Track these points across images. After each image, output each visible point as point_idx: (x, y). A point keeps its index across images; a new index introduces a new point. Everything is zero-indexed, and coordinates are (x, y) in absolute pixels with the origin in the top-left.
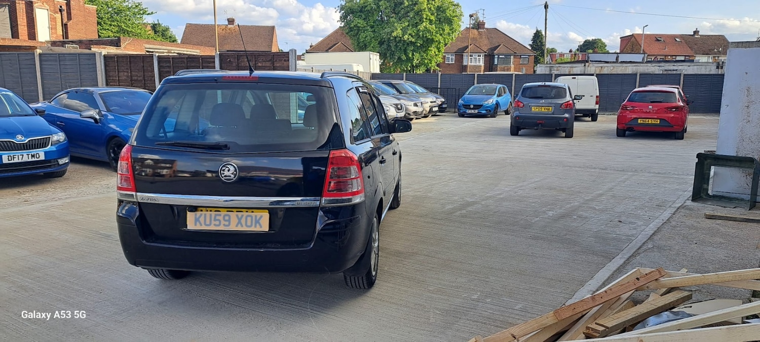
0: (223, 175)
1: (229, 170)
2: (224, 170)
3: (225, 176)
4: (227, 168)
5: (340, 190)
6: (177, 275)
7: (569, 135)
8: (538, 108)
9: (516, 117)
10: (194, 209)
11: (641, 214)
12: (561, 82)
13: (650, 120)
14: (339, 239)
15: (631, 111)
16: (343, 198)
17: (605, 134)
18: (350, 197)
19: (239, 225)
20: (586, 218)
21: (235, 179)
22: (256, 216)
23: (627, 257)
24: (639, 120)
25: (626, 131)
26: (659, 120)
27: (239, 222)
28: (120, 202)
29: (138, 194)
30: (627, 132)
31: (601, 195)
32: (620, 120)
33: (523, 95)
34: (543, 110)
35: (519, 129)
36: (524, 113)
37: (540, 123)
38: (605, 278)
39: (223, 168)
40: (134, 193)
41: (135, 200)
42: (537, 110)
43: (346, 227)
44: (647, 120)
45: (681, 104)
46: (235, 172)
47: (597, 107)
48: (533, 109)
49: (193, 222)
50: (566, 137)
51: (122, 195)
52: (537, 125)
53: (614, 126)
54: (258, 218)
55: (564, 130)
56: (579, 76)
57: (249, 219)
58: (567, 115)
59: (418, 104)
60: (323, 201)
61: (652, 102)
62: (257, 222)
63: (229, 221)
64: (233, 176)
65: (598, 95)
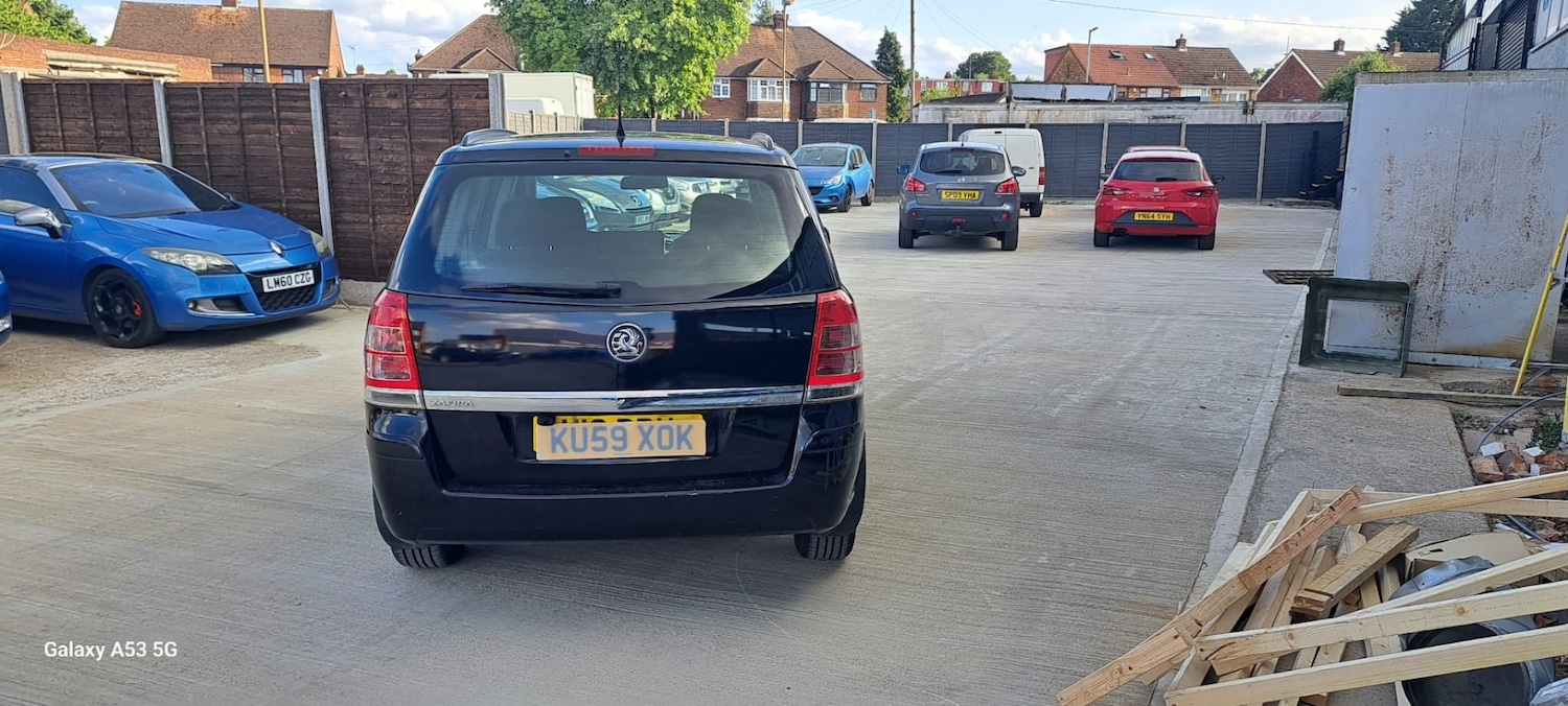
0: (615, 349)
1: (627, 339)
2: (617, 339)
3: (621, 351)
4: (624, 336)
5: (828, 370)
6: (453, 556)
7: (1009, 244)
8: (953, 194)
9: (911, 211)
10: (548, 418)
11: (1229, 392)
12: (975, 139)
13: (1156, 214)
14: (831, 465)
15: (1122, 198)
16: (833, 386)
17: (1068, 241)
18: (849, 384)
19: (646, 446)
20: (1140, 403)
21: (640, 356)
22: (679, 427)
23: (1253, 470)
24: (1137, 214)
25: (1114, 235)
26: (1172, 215)
27: (646, 441)
28: (375, 412)
29: (426, 393)
30: (1111, 238)
31: (1138, 359)
32: (1101, 214)
33: (924, 167)
34: (963, 197)
35: (915, 235)
36: (925, 202)
37: (958, 224)
38: (1243, 511)
39: (616, 335)
40: (416, 392)
41: (420, 406)
42: (952, 197)
43: (845, 442)
44: (1152, 214)
45: (1210, 184)
46: (641, 343)
47: (1042, 189)
48: (944, 196)
49: (546, 446)
50: (1004, 249)
51: (376, 396)
52: (953, 226)
53: (1089, 225)
54: (683, 430)
55: (1000, 236)
56: (1008, 130)
57: (665, 433)
58: (1007, 207)
59: (701, 188)
60: (809, 394)
61: (1159, 180)
62: (683, 438)
63: (624, 438)
64: (635, 350)
65: (1043, 165)
